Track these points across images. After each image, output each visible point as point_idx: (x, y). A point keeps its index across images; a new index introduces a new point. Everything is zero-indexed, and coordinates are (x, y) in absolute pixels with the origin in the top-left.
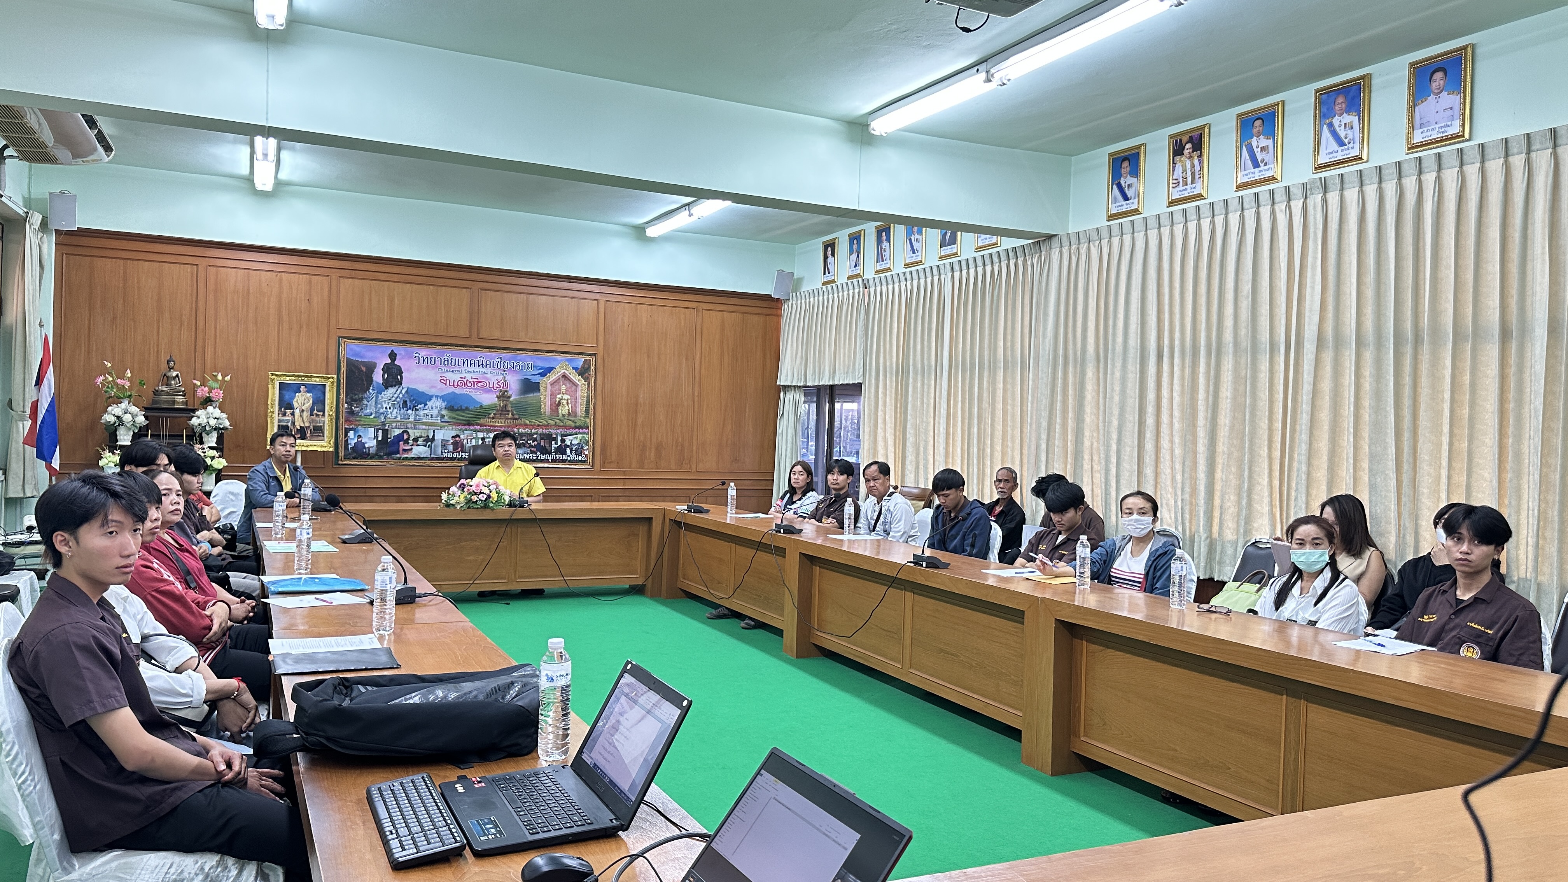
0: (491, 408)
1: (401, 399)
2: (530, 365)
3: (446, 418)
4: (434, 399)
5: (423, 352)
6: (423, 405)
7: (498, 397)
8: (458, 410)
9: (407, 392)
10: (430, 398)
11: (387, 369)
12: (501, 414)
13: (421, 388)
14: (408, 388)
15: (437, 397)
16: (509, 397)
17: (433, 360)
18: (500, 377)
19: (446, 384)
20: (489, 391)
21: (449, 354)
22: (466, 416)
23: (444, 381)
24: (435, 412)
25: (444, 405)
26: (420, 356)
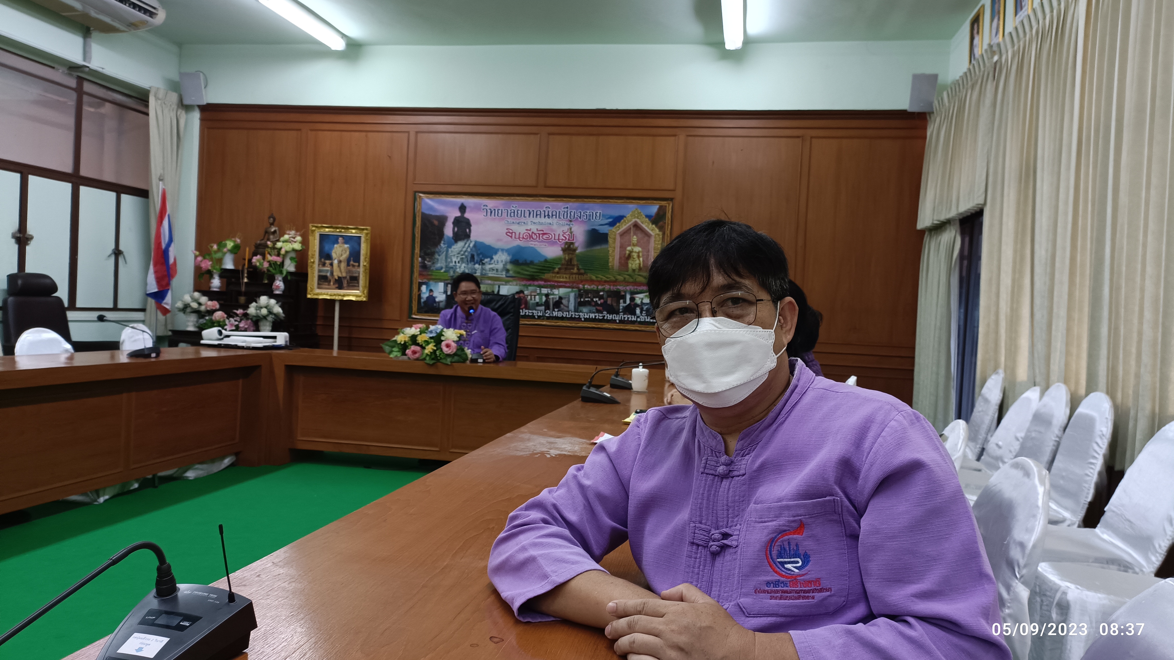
0: (556, 261)
1: (469, 253)
2: (598, 214)
3: (511, 272)
4: (500, 253)
5: (491, 203)
6: (489, 259)
7: (564, 250)
8: (523, 264)
9: (475, 246)
10: (495, 251)
11: (457, 222)
12: (566, 269)
13: (488, 241)
14: (476, 242)
15: (503, 250)
16: (575, 250)
17: (500, 212)
18: (566, 228)
19: (511, 237)
20: (553, 243)
21: (516, 205)
22: (530, 270)
23: (510, 234)
24: (500, 266)
25: (509, 258)
26: (488, 208)
